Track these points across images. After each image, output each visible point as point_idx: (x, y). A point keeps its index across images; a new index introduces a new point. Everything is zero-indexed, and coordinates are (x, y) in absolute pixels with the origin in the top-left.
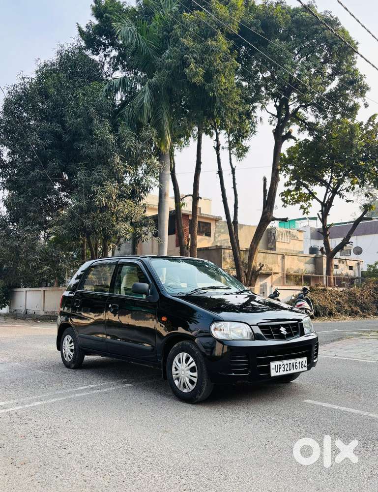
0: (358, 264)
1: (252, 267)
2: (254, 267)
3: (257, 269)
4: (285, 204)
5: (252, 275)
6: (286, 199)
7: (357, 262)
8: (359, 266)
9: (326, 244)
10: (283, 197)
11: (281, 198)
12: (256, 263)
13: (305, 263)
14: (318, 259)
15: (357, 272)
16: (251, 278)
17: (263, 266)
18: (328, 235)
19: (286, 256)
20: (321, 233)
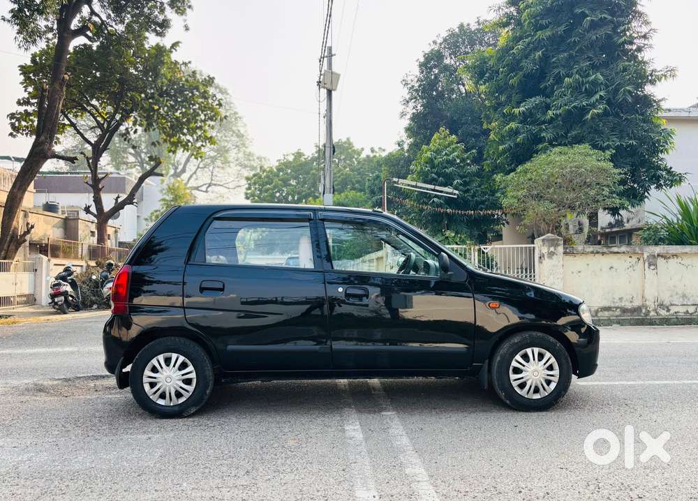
0: (116, 232)
1: (12, 229)
2: (15, 228)
3: (20, 232)
4: (15, 133)
5: (11, 241)
6: (17, 124)
7: (114, 229)
8: (117, 235)
9: (98, 201)
10: (13, 121)
11: (10, 122)
12: (18, 222)
13: (54, 226)
14: (70, 222)
15: (114, 241)
16: (9, 246)
17: (32, 227)
18: (101, 189)
19: (30, 214)
20: (90, 185)
